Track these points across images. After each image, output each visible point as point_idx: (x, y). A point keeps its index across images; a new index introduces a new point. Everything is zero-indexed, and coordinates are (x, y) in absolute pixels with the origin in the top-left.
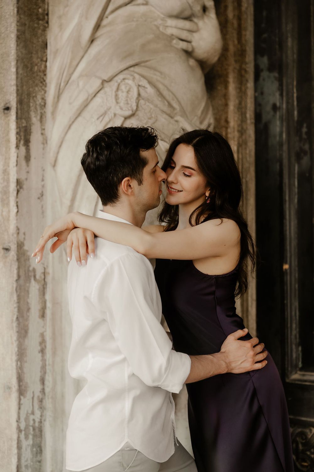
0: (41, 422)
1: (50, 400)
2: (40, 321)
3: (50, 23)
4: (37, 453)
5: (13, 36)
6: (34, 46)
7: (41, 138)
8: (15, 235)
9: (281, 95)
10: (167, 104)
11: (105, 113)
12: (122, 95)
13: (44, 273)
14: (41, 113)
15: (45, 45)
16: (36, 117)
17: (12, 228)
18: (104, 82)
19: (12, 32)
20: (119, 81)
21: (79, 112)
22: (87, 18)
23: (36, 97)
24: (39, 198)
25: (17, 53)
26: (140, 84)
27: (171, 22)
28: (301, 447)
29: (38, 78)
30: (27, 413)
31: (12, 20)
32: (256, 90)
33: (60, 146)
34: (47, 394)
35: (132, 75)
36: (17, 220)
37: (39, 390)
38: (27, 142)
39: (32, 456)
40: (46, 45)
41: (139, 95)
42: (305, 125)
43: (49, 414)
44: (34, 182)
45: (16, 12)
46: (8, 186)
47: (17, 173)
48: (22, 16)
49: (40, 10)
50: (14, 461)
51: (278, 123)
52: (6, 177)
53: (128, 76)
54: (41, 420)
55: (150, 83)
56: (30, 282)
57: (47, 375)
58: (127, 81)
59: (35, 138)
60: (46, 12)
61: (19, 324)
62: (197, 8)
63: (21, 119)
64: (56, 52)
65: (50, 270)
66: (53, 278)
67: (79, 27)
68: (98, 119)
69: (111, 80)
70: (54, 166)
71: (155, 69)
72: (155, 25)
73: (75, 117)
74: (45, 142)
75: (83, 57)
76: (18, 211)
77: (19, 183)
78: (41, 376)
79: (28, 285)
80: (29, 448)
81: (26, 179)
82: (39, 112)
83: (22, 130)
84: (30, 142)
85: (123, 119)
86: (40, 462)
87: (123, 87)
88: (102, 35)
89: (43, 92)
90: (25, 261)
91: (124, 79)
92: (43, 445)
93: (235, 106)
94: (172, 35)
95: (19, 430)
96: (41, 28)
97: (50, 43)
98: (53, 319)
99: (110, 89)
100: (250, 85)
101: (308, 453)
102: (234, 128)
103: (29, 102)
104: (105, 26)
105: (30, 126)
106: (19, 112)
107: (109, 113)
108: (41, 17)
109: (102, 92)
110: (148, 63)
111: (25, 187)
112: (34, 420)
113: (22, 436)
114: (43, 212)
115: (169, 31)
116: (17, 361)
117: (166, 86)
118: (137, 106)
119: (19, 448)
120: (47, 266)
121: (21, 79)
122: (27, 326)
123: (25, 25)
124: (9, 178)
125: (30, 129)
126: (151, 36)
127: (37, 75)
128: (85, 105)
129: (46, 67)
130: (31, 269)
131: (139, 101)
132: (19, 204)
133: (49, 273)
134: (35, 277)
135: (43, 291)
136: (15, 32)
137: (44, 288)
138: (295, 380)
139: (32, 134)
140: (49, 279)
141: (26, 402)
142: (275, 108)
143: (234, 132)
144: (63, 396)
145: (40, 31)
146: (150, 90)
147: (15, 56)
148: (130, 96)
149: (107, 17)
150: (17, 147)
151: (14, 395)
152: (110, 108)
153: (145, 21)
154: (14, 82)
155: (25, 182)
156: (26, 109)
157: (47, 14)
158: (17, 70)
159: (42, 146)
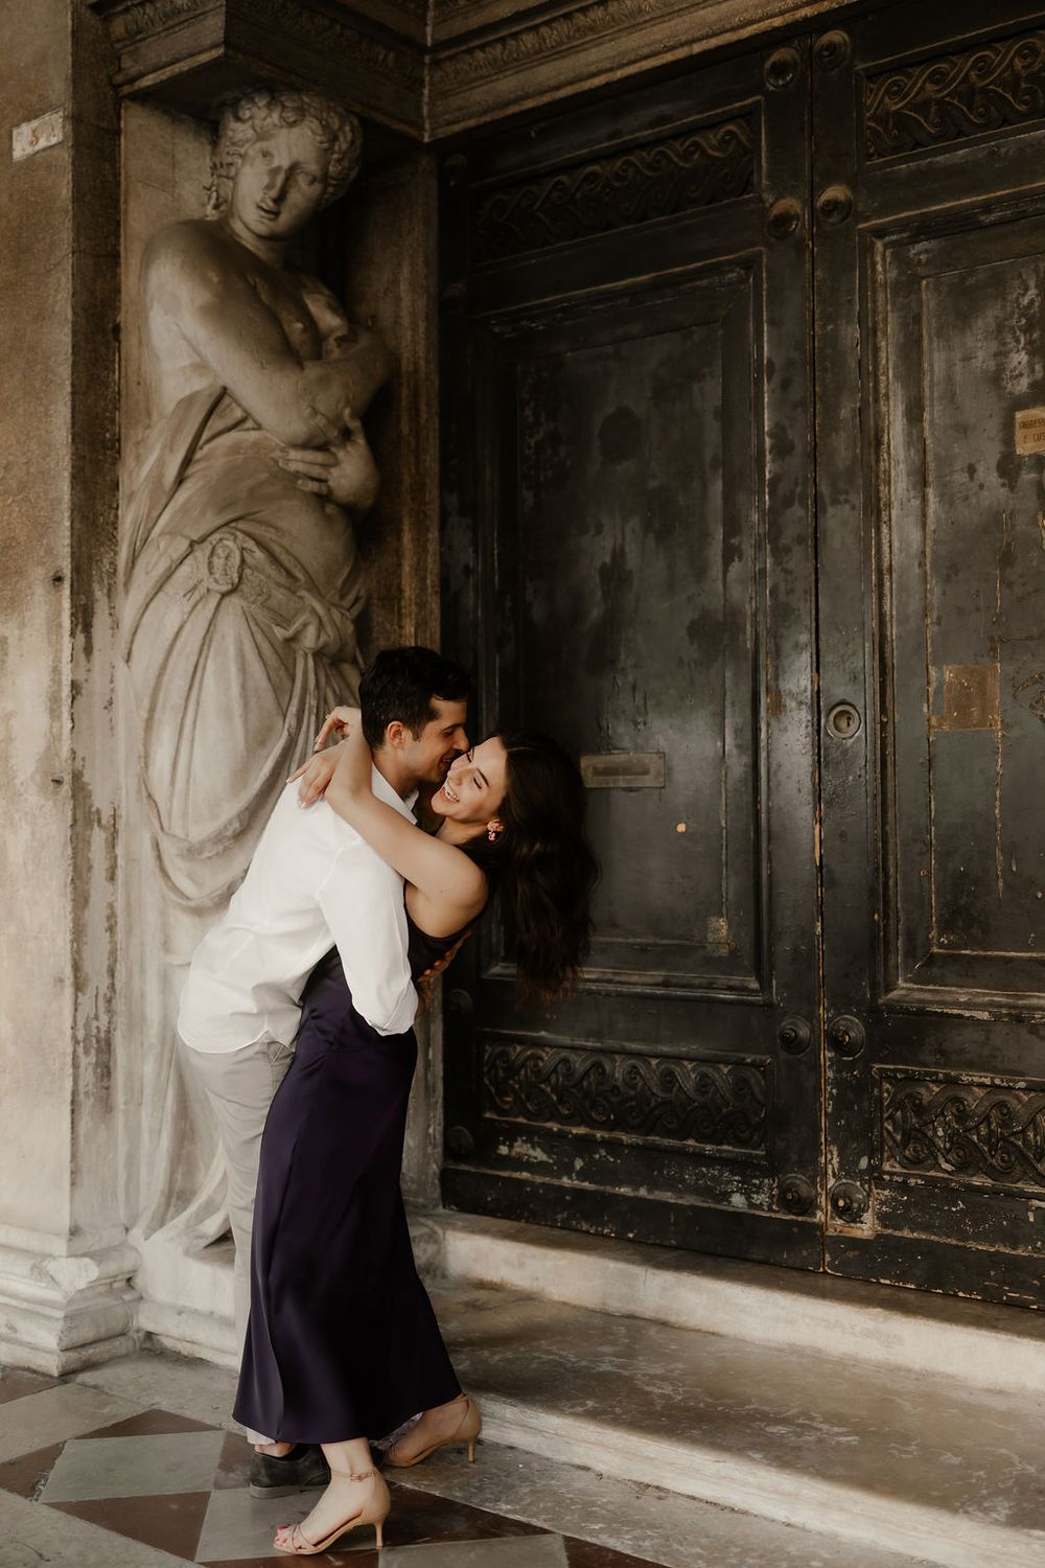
0: (108, 1031)
1: (123, 1000)
2: (108, 885)
3: (123, 454)
4: (102, 1076)
5: (67, 474)
6: (98, 487)
7: (109, 620)
8: (70, 762)
9: (476, 552)
10: (284, 573)
11: (195, 588)
12: (218, 562)
13: (114, 817)
14: (109, 584)
15: (116, 486)
16: (101, 590)
17: (65, 752)
18: (192, 544)
19: (65, 469)
20: (214, 542)
21: (159, 585)
22: (171, 450)
23: (101, 560)
24: (105, 708)
25: (72, 500)
26: (245, 546)
27: (294, 454)
28: (501, 1074)
29: (103, 533)
30: (88, 1017)
31: (65, 452)
32: (442, 542)
33: (135, 632)
34: (118, 991)
35: (233, 534)
36: (72, 739)
37: (106, 985)
38: (87, 628)
39: (94, 1080)
40: (118, 484)
41: (243, 561)
42: (509, 597)
43: (121, 1022)
44: (97, 685)
45: (70, 441)
46: (59, 691)
47: (72, 672)
48: (79, 446)
49: (108, 435)
50: (68, 1085)
51: (471, 593)
52: (56, 677)
53: (228, 536)
54: (109, 1028)
55: (259, 544)
56: (92, 829)
57: (118, 965)
58: (225, 542)
59: (101, 621)
60: (117, 437)
61: (75, 889)
62: (334, 433)
63: (78, 594)
64: (131, 496)
65: (123, 812)
66: (128, 824)
67: (161, 463)
68: (185, 596)
69: (203, 540)
70: (128, 661)
71: (268, 524)
72: (272, 459)
73: (153, 592)
74: (116, 625)
75: (166, 506)
76: (73, 727)
77: (75, 687)
78: (109, 966)
79: (88, 833)
80: (90, 1069)
81: (86, 680)
82: (106, 582)
83: (81, 609)
84: (92, 626)
85: (219, 596)
86: (107, 1088)
87: (220, 551)
88: (192, 474)
89: (112, 554)
90: (85, 797)
91: (221, 540)
92: (112, 1064)
93: (411, 567)
94: (298, 472)
95: (76, 1041)
96: (110, 460)
97: (123, 482)
98: (127, 883)
99: (201, 554)
100: (433, 535)
101: (511, 1082)
102: (410, 599)
103: (91, 569)
104: (198, 461)
105: (93, 604)
106: (75, 584)
107: (200, 587)
108: (109, 445)
109: (190, 557)
110: (258, 516)
111: (83, 691)
112: (98, 1028)
113: (80, 1050)
114: (112, 728)
115: (293, 467)
116: (72, 942)
117: (284, 548)
118: (240, 578)
119: (75, 1066)
120: (119, 806)
121: (78, 536)
122: (88, 892)
123: (85, 457)
124: (60, 679)
125: (93, 608)
126: (264, 476)
127: (103, 530)
128: (168, 575)
129: (116, 516)
130: (94, 809)
131: (243, 570)
132: (75, 716)
133: (121, 816)
134: (99, 821)
135: (112, 843)
136: (70, 468)
137: (114, 838)
138: (494, 975)
139: (95, 616)
140: (121, 825)
141: (86, 1000)
142: (467, 570)
143: (410, 605)
144: (142, 996)
145: (107, 466)
146: (259, 554)
147: (69, 504)
148: (229, 563)
149: (201, 448)
150: (73, 634)
151: (69, 990)
152: (202, 580)
153: (258, 452)
154: (67, 541)
155: (84, 685)
156: (86, 580)
157: (119, 440)
158: (72, 523)
159: (111, 631)
